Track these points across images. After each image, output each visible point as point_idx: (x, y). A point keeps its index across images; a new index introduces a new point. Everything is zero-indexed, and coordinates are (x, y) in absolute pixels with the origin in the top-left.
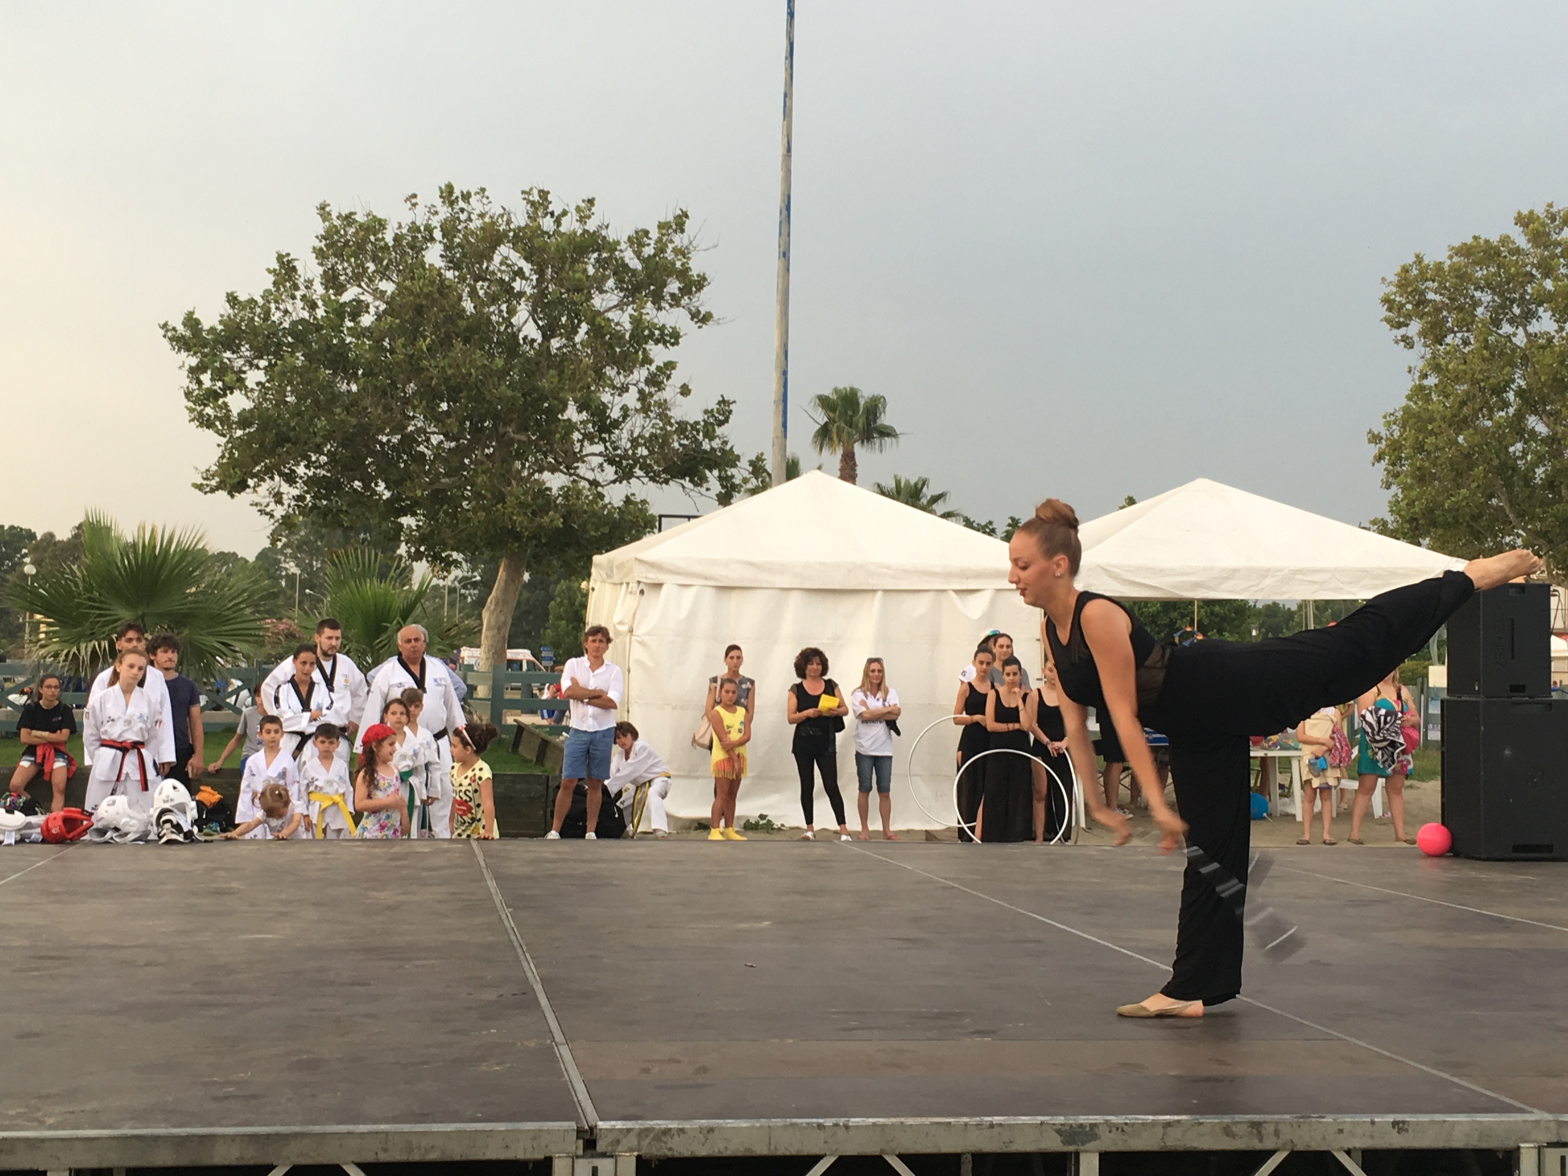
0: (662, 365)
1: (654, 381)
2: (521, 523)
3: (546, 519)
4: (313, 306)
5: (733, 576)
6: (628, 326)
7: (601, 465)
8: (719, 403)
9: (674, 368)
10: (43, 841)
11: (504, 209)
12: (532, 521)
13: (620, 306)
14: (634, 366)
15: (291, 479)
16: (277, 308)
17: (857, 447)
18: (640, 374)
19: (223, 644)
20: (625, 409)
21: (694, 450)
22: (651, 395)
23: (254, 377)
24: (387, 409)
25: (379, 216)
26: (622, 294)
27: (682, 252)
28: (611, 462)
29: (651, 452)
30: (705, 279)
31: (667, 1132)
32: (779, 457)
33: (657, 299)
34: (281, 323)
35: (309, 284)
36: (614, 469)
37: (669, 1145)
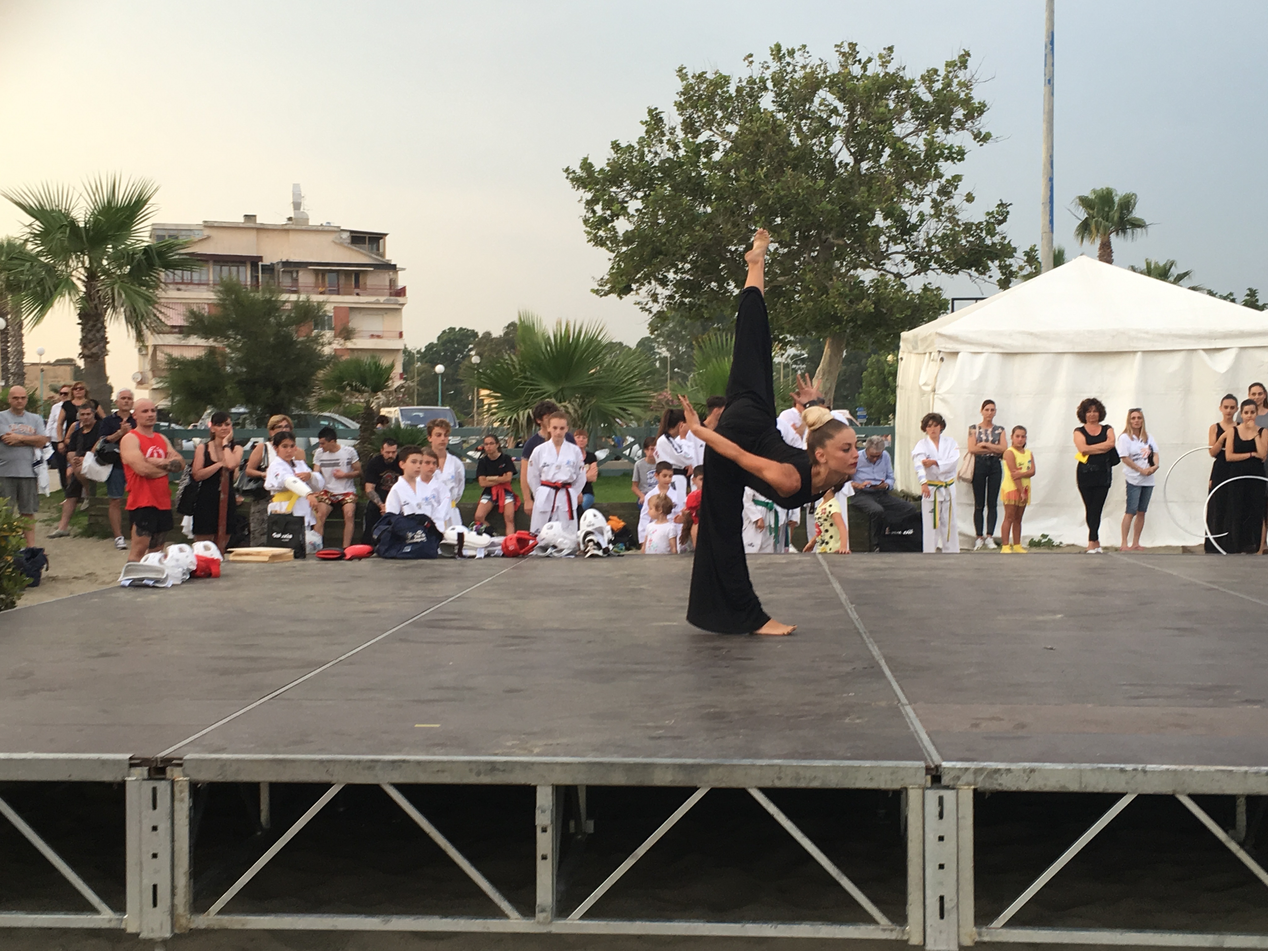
0: (950, 178)
1: (944, 191)
2: (841, 309)
3: (861, 306)
4: (676, 148)
5: (1016, 344)
6: (923, 148)
7: (903, 261)
8: (998, 206)
9: (960, 180)
10: (503, 556)
11: (822, 60)
12: (849, 307)
13: (916, 132)
14: (928, 181)
15: (664, 282)
16: (650, 151)
17: (1113, 237)
18: (933, 186)
19: (620, 408)
20: (921, 215)
21: (978, 245)
22: (942, 203)
23: (634, 205)
24: (735, 225)
25: (724, 74)
26: (917, 123)
27: (966, 85)
28: (911, 258)
29: (944, 249)
30: (985, 106)
31: (997, 771)
32: (1047, 249)
33: (946, 124)
34: (652, 163)
35: (673, 130)
36: (914, 263)
37: (1000, 782)
